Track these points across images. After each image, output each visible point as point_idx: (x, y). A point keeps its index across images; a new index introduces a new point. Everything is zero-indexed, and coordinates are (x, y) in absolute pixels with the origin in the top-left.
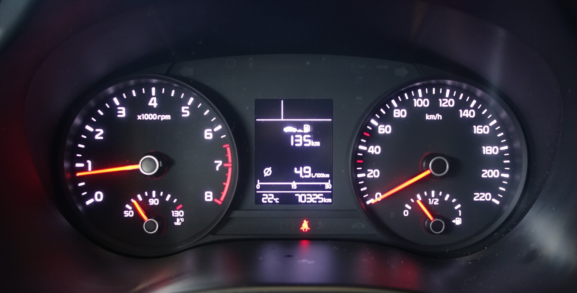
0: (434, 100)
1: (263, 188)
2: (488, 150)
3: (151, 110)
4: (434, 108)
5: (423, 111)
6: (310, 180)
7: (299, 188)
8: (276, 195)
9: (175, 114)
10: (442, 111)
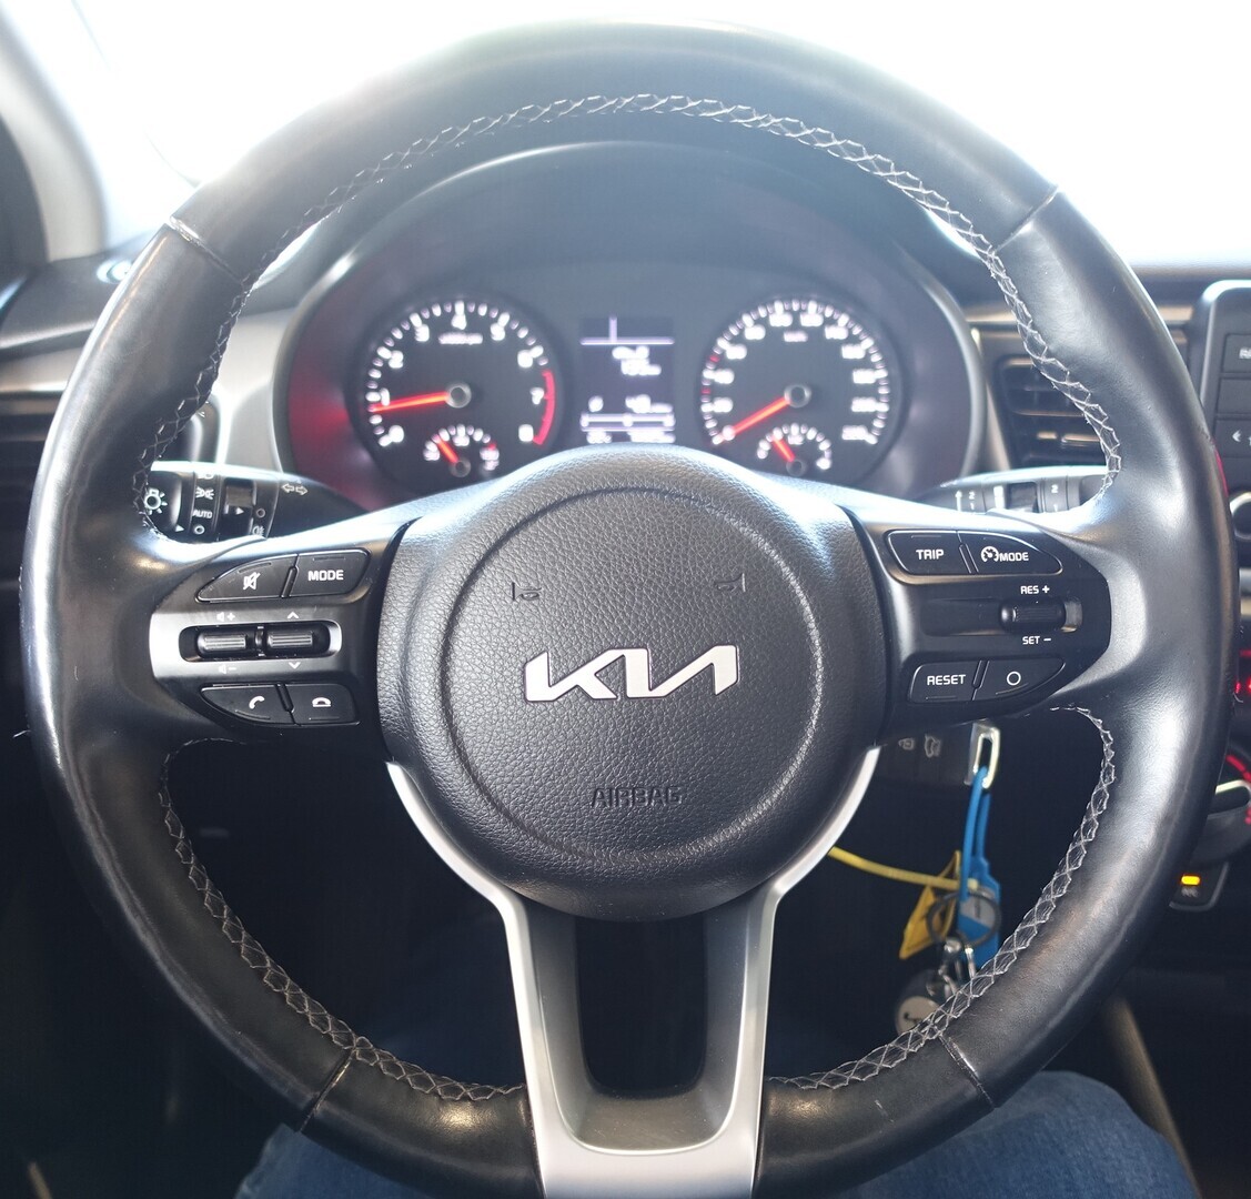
0: (796, 316)
1: (592, 424)
2: (861, 377)
3: (456, 331)
4: (796, 327)
5: (782, 330)
6: (648, 414)
7: (636, 424)
8: (608, 433)
9: (487, 335)
10: (806, 330)
